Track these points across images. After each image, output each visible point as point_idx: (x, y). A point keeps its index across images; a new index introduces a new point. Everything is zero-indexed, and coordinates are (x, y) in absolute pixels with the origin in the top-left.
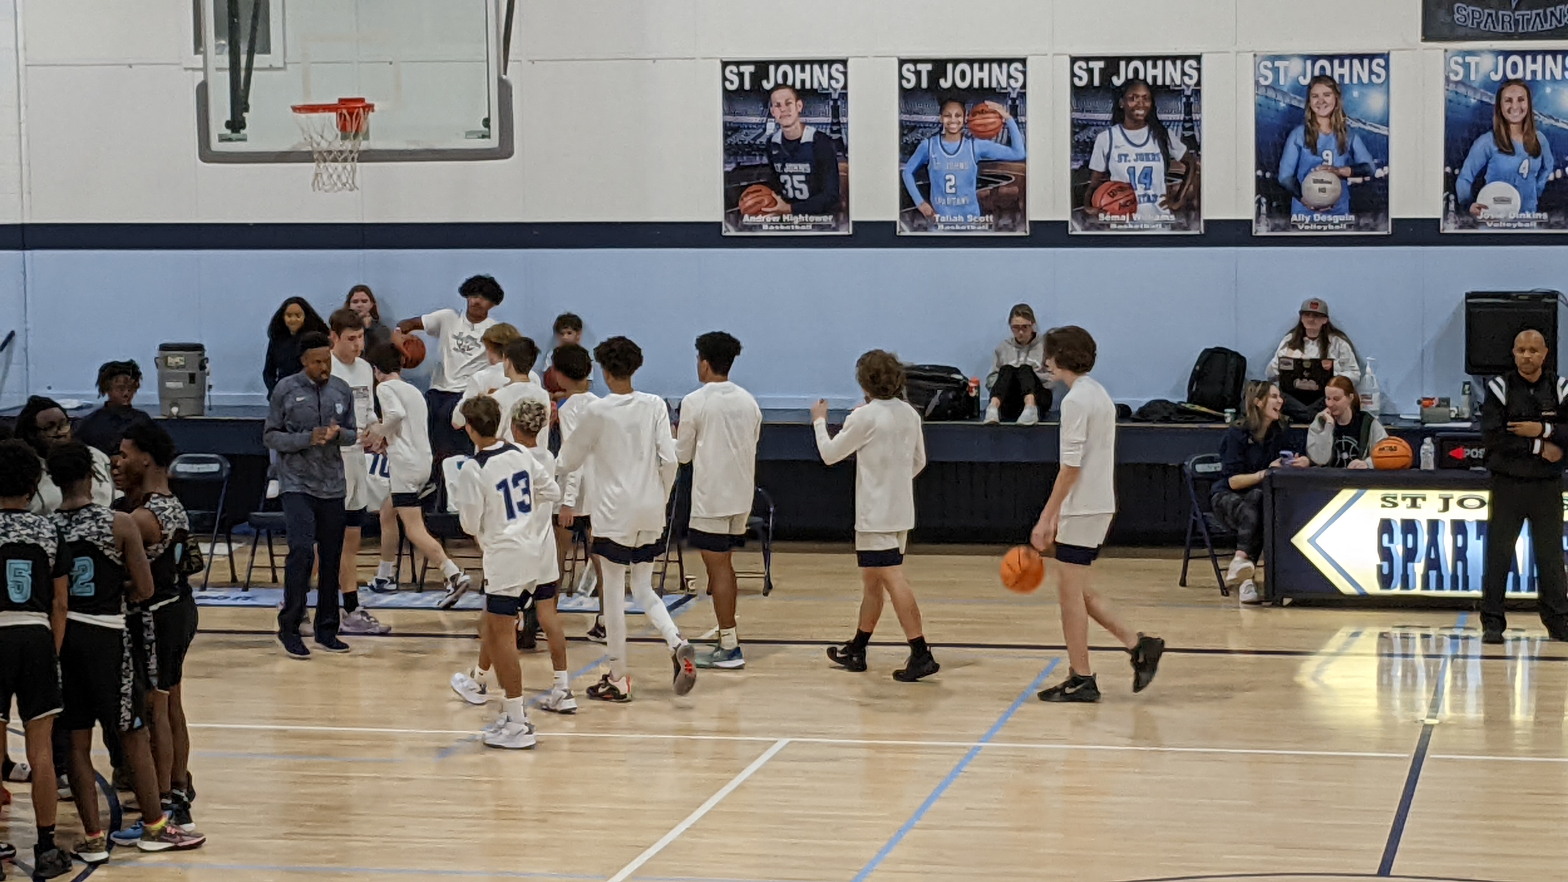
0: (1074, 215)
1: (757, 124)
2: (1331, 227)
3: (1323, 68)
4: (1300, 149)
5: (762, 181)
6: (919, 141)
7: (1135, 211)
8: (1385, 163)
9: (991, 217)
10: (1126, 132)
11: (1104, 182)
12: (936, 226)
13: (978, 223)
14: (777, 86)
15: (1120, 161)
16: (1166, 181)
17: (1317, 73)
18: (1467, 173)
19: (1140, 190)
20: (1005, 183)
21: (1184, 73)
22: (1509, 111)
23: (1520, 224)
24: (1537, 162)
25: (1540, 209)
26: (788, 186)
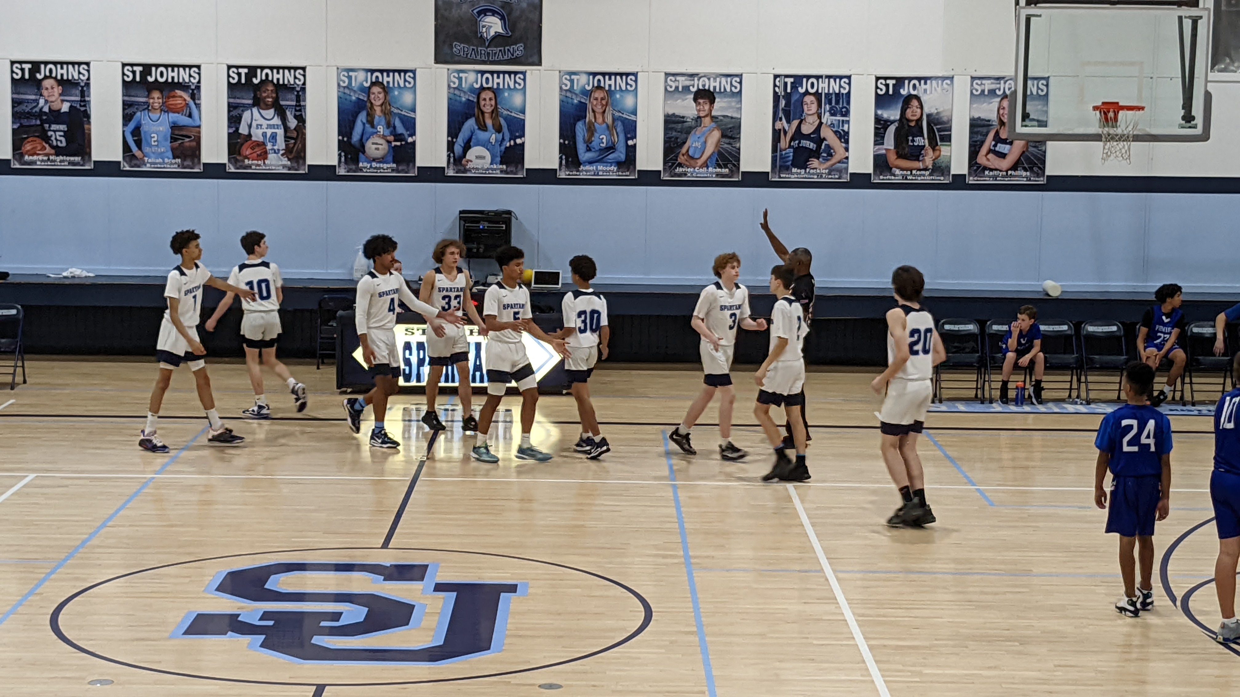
0: (229, 160)
1: (34, 100)
2: (382, 171)
3: (377, 77)
4: (364, 124)
5: (37, 134)
6: (135, 113)
7: (266, 158)
8: (413, 134)
9: (179, 160)
10: (261, 111)
11: (247, 141)
12: (146, 165)
13: (171, 164)
14: (46, 77)
15: (257, 128)
16: (285, 141)
17: (374, 80)
18: (460, 142)
19: (269, 146)
20: (188, 140)
21: (295, 78)
22: (484, 106)
23: (490, 172)
24: (500, 136)
25: (502, 163)
26: (53, 138)
